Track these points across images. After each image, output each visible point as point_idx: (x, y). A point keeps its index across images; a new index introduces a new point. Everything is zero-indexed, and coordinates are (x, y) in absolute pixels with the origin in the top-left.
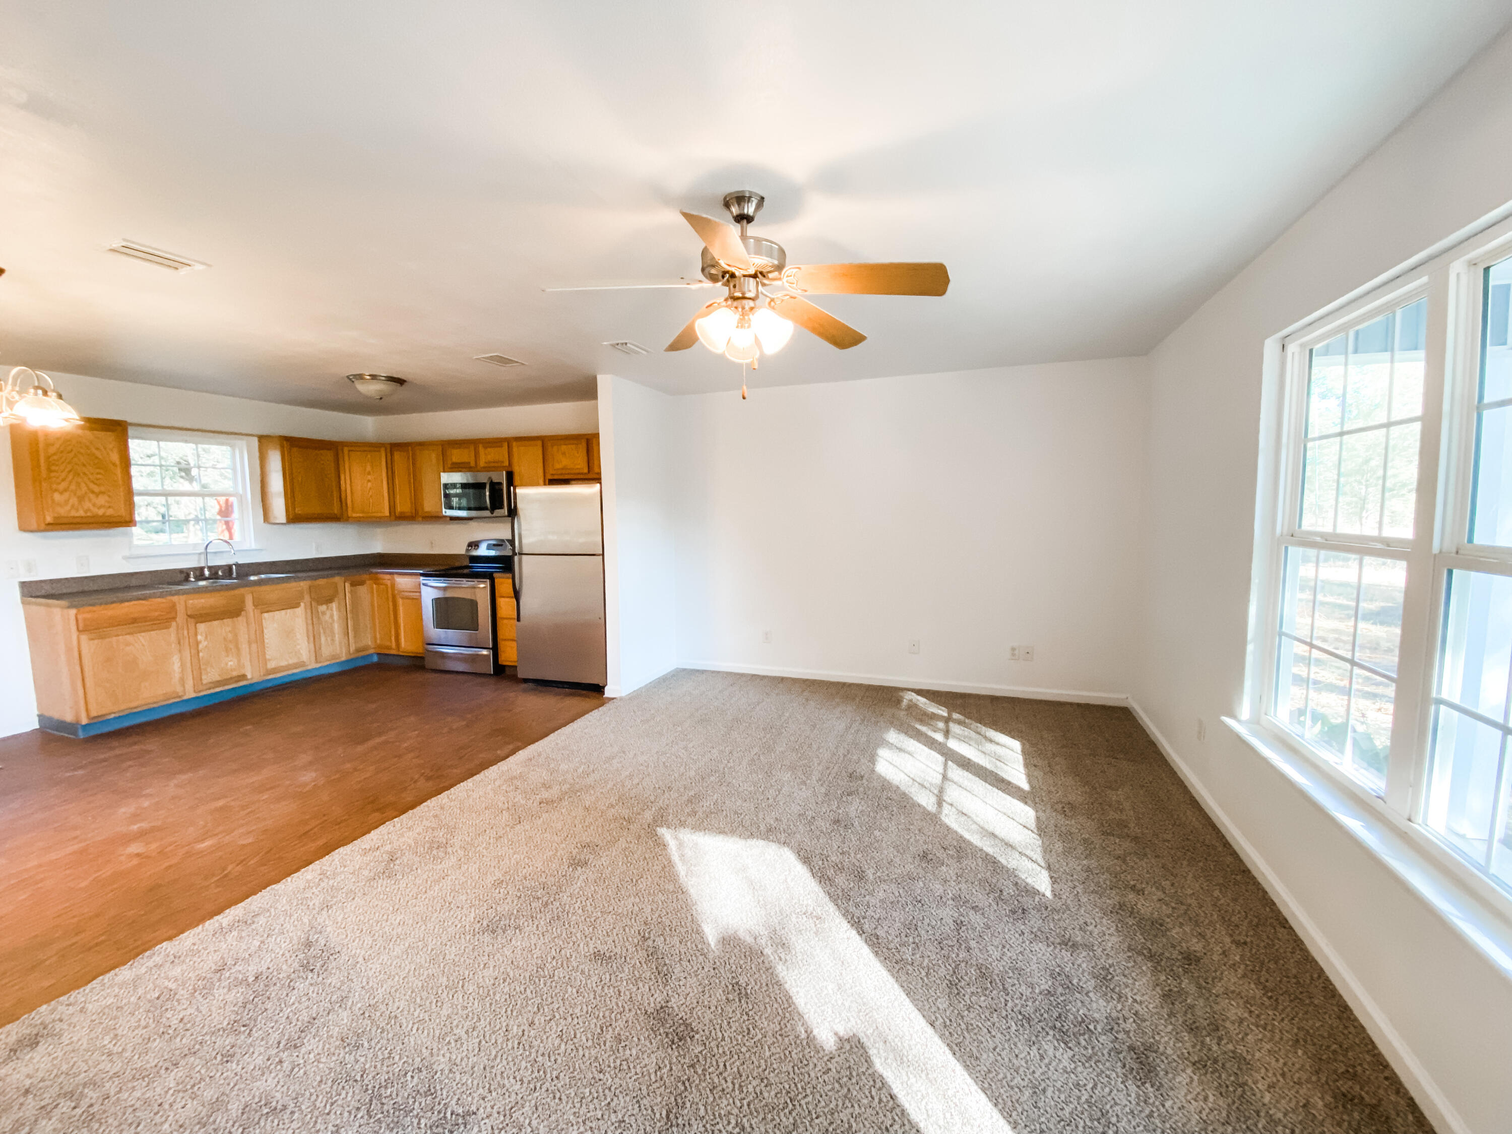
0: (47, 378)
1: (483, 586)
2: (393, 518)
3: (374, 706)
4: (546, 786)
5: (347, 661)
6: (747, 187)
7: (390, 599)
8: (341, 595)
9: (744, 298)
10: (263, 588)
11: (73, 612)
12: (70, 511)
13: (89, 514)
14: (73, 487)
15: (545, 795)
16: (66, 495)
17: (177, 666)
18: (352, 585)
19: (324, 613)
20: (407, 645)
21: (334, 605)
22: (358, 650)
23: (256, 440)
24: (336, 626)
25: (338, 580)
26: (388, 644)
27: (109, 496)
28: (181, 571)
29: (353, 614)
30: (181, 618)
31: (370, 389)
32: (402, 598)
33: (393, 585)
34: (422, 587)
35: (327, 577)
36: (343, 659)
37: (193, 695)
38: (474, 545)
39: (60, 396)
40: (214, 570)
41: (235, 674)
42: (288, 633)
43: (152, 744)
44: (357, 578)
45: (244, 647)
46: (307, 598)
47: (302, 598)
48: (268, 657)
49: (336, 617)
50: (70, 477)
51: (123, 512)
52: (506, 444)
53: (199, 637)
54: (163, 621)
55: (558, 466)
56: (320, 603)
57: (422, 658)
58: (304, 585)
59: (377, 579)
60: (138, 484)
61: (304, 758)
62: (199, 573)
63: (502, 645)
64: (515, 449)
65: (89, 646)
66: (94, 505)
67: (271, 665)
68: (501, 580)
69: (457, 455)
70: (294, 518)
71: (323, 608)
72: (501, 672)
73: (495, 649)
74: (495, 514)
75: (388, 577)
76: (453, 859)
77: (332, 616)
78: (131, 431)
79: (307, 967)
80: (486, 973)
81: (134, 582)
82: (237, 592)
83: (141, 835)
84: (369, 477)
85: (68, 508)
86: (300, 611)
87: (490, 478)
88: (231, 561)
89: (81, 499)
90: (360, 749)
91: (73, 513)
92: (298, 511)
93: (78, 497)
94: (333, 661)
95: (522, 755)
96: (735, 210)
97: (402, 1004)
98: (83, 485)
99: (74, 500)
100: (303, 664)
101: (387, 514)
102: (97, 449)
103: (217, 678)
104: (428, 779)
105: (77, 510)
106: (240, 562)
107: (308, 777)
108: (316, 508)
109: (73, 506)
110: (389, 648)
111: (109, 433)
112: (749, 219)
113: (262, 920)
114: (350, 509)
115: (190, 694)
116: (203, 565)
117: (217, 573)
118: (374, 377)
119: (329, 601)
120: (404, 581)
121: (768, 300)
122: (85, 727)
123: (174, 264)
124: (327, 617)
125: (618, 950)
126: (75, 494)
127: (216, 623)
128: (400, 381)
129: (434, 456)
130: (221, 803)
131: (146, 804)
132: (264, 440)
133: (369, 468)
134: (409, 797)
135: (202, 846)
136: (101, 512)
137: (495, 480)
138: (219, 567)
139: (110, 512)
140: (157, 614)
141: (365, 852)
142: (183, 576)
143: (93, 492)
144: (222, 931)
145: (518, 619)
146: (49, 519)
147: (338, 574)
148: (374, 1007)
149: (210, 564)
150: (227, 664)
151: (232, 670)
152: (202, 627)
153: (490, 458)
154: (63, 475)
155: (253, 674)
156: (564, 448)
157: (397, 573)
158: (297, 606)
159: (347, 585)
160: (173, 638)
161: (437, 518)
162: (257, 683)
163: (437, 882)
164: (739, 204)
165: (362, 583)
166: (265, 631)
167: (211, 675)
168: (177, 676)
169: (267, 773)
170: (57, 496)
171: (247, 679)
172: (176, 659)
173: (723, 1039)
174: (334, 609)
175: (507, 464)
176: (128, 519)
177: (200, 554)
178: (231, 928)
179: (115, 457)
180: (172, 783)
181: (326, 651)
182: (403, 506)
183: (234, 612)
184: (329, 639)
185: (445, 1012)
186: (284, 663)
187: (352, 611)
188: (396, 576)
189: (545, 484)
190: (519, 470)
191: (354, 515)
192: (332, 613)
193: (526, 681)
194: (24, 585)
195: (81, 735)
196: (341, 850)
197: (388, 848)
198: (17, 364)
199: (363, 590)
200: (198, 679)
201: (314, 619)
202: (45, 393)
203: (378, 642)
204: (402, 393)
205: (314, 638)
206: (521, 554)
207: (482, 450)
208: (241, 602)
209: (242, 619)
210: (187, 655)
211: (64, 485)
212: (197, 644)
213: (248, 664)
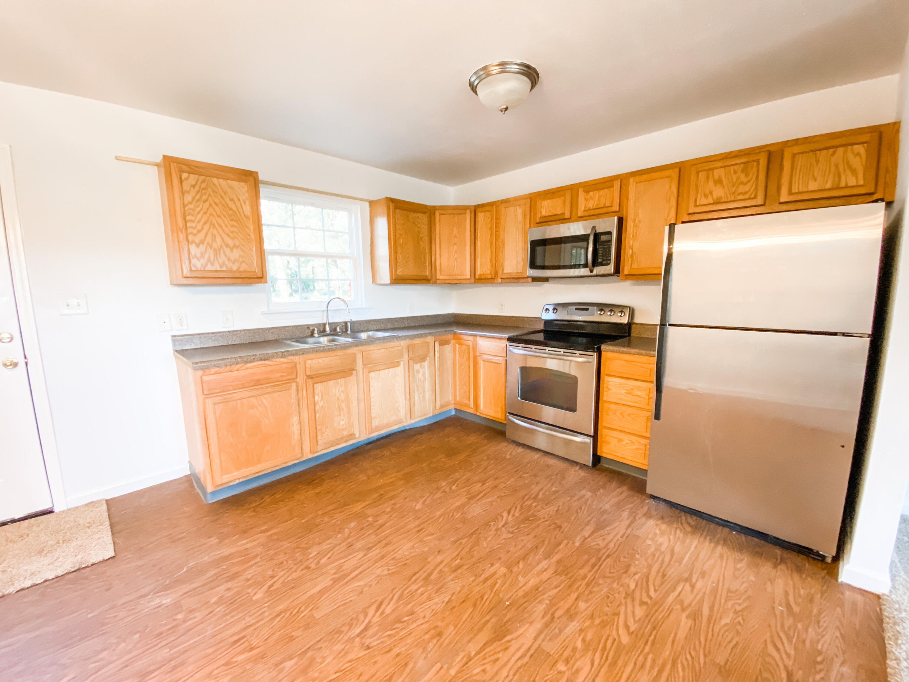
1: (587, 359)
2: (473, 280)
5: (434, 416)
7: (471, 360)
8: (432, 354)
10: (371, 347)
12: (206, 265)
13: (224, 269)
14: (209, 239)
16: (202, 248)
17: (296, 428)
18: (441, 344)
19: (418, 372)
20: (485, 408)
21: (426, 364)
22: (442, 407)
23: (367, 204)
24: (427, 383)
25: (430, 339)
26: (468, 402)
27: (242, 250)
28: (308, 327)
29: (439, 372)
30: (301, 378)
32: (482, 360)
33: (474, 346)
35: (421, 336)
36: (431, 415)
37: (310, 456)
40: (334, 327)
41: (345, 433)
42: (389, 391)
44: (445, 337)
45: (354, 406)
46: (406, 357)
47: (402, 355)
48: (373, 415)
49: (427, 375)
50: (206, 227)
51: (256, 268)
52: (617, 184)
53: (316, 398)
54: (285, 382)
55: (703, 201)
56: (416, 362)
58: (403, 343)
59: (460, 339)
62: (322, 330)
63: (604, 433)
64: (632, 188)
65: (215, 409)
66: (229, 259)
67: (376, 423)
68: (610, 355)
69: (547, 208)
70: (396, 279)
71: (417, 366)
73: (596, 438)
74: (595, 272)
75: (471, 338)
77: (424, 375)
82: (349, 351)
84: (455, 240)
85: (203, 261)
86: (400, 370)
87: (594, 227)
88: (347, 319)
89: (217, 252)
91: (209, 267)
92: (399, 272)
93: (215, 250)
94: (423, 418)
98: (219, 239)
99: (210, 254)
100: (401, 421)
101: (468, 277)
102: (232, 200)
103: (331, 438)
105: (212, 264)
106: (354, 320)
108: (411, 270)
109: (209, 260)
110: (468, 406)
111: (243, 184)
114: (438, 272)
115: (308, 455)
116: (325, 322)
117: (335, 329)
119: (423, 359)
124: (420, 375)
126: (211, 247)
127: (331, 383)
129: (520, 212)
132: (374, 204)
133: (455, 231)
136: (235, 267)
137: (600, 229)
138: (337, 324)
139: (244, 267)
140: (279, 375)
143: (227, 246)
145: (657, 416)
146: (186, 272)
147: (430, 334)
149: (330, 321)
150: (339, 423)
151: (343, 430)
152: (319, 387)
153: (592, 204)
154: (199, 227)
155: (360, 432)
157: (481, 336)
158: (397, 364)
159: (437, 344)
160: (294, 400)
161: (521, 279)
162: (363, 441)
165: (446, 342)
166: (372, 390)
167: (326, 435)
168: (296, 437)
170: (193, 248)
171: (355, 438)
172: (295, 420)
174: (426, 367)
175: (618, 208)
176: (260, 275)
177: (323, 311)
179: (247, 209)
181: (419, 408)
182: (483, 268)
183: (346, 371)
184: (421, 396)
186: (385, 421)
187: (439, 369)
188: (478, 338)
190: (634, 215)
191: (442, 277)
192: (424, 372)
193: (653, 497)
194: (176, 339)
199: (448, 348)
200: (315, 439)
201: (411, 378)
203: (458, 399)
205: (410, 396)
207: (581, 196)
208: (354, 360)
209: (353, 378)
210: (305, 415)
211: (202, 235)
212: (315, 404)
213: (356, 423)
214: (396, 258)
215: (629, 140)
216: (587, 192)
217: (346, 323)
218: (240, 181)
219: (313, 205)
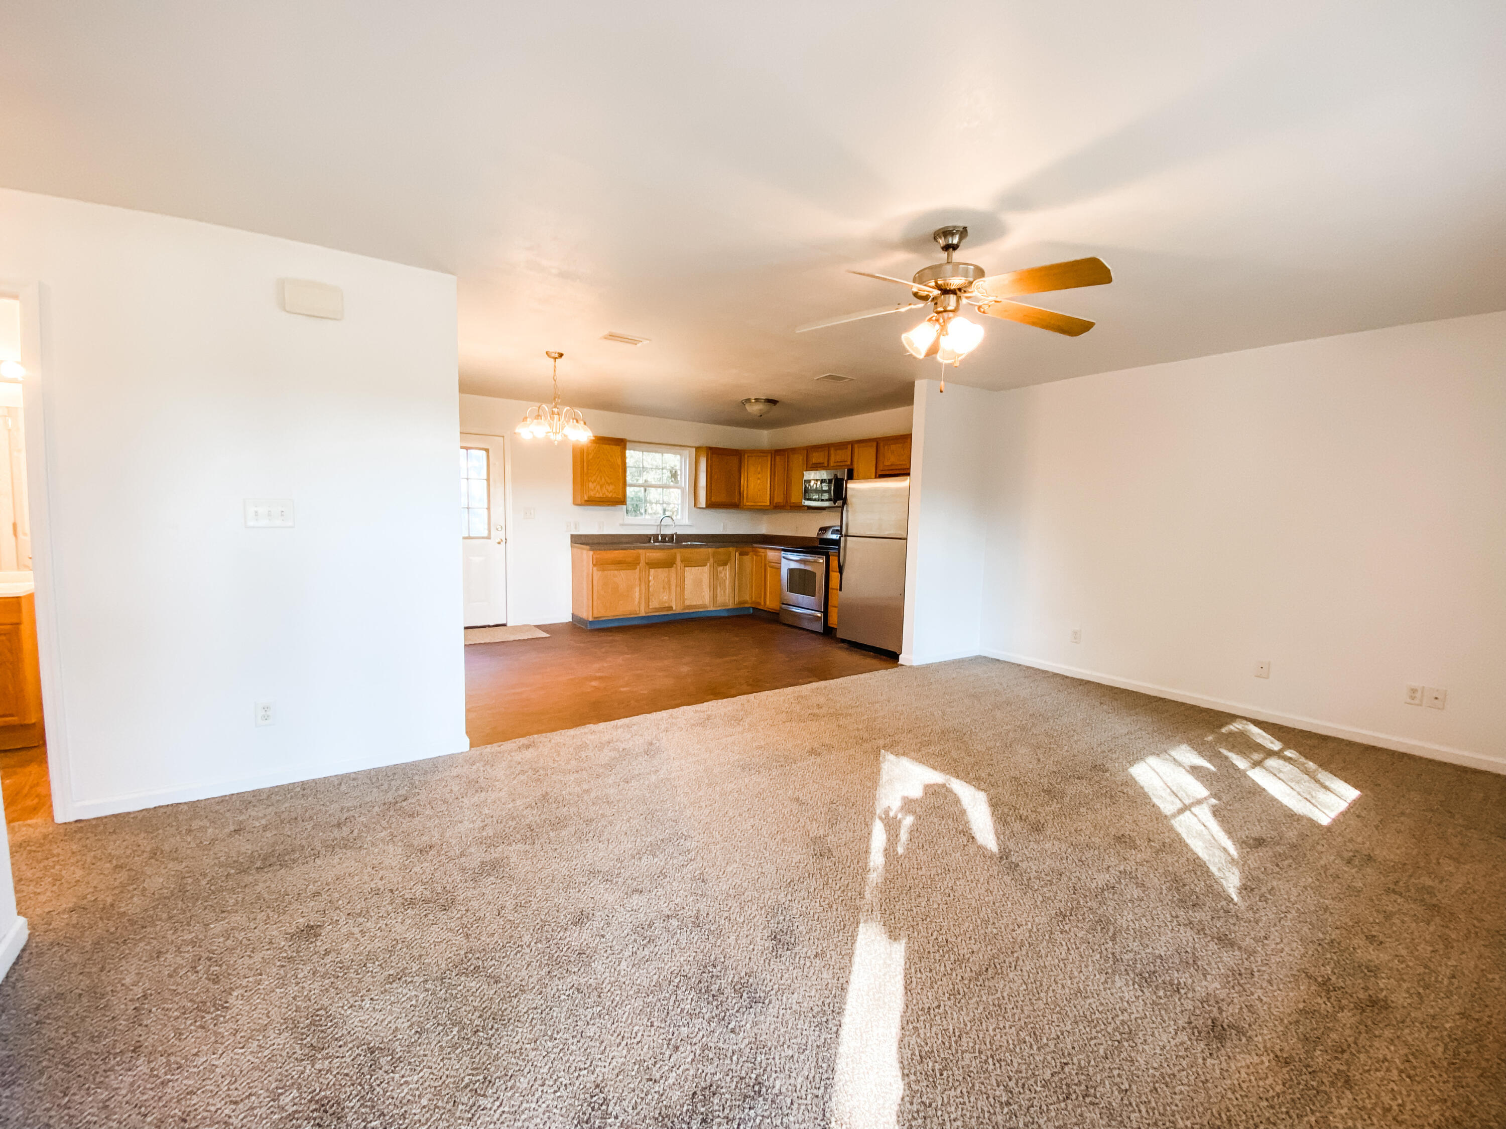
0: (578, 411)
1: (822, 560)
2: (771, 508)
3: (737, 639)
4: (819, 706)
5: (733, 609)
6: (950, 223)
7: (763, 567)
8: (733, 560)
9: (945, 311)
10: (688, 551)
11: (591, 553)
12: (595, 493)
13: (604, 496)
14: (598, 479)
15: (817, 711)
16: (595, 483)
17: (637, 594)
18: (740, 555)
19: (721, 572)
20: (770, 603)
21: (728, 567)
22: (740, 603)
23: (694, 450)
24: (727, 582)
25: (732, 550)
26: (758, 600)
27: (615, 486)
28: (647, 536)
29: (739, 575)
30: (642, 564)
31: (755, 409)
32: (771, 567)
33: (765, 556)
34: (783, 560)
35: (725, 547)
36: (730, 607)
37: (644, 615)
38: (824, 530)
39: (585, 423)
40: (664, 536)
41: (667, 605)
42: (698, 583)
43: (619, 637)
44: (744, 550)
45: (673, 587)
46: (711, 560)
47: (708, 559)
48: (686, 597)
49: (728, 576)
50: (597, 473)
51: (620, 496)
52: (850, 447)
53: (651, 578)
54: (632, 564)
55: (887, 463)
56: (720, 565)
57: (778, 614)
58: (710, 550)
59: (756, 552)
60: (629, 479)
61: (687, 659)
62: (656, 536)
63: (830, 609)
64: (856, 450)
65: (597, 575)
66: (607, 491)
67: (687, 603)
68: (833, 558)
69: (816, 458)
70: (711, 505)
71: (720, 568)
72: (828, 632)
73: (826, 613)
74: (837, 504)
75: (763, 550)
76: (741, 729)
77: (726, 575)
78: (628, 445)
79: (646, 753)
80: (730, 785)
81: (624, 540)
82: (674, 552)
83: (600, 678)
84: (759, 476)
85: (595, 491)
86: (706, 569)
87: (835, 475)
88: (674, 532)
89: (601, 486)
90: (719, 661)
91: (597, 495)
92: (713, 500)
94: (724, 608)
95: (815, 685)
96: (942, 242)
97: (682, 783)
98: (603, 478)
99: (598, 487)
100: (704, 606)
101: (768, 504)
102: (612, 455)
103: (658, 606)
104: (748, 685)
105: (599, 493)
106: (678, 533)
107: (685, 669)
108: (721, 499)
109: (597, 491)
110: (759, 604)
111: (617, 447)
112: (955, 247)
113: (635, 728)
114: (745, 501)
115: (643, 614)
116: (659, 533)
117: (665, 539)
118: (757, 400)
119: (725, 564)
120: (772, 554)
121: (976, 308)
122: (591, 622)
123: (633, 341)
124: (722, 575)
125: (811, 802)
126: (599, 483)
127: (660, 570)
128: (772, 402)
129: (801, 458)
130: (639, 672)
131: (605, 665)
132: (698, 449)
133: (759, 469)
134: (733, 692)
135: (622, 689)
136: (610, 496)
137: (839, 476)
138: (667, 535)
139: (614, 496)
140: (629, 560)
141: (696, 711)
142: (646, 539)
143: (607, 482)
144: (616, 727)
145: (841, 590)
146: (586, 498)
147: (733, 546)
148: (668, 780)
149: (662, 533)
150: (663, 598)
151: (665, 602)
152: (652, 571)
153: (838, 458)
154: (594, 472)
155: (677, 608)
156: (893, 447)
157: (768, 549)
158: (706, 564)
159: (737, 554)
160: (637, 576)
161: (799, 508)
162: (679, 614)
163: (726, 736)
164: (945, 237)
165: (747, 554)
166: (686, 579)
167: (654, 604)
168: (637, 600)
169: (666, 662)
170: (591, 484)
171: (673, 610)
172: (637, 589)
173: (849, 867)
174: (728, 570)
175: (849, 463)
176: (622, 500)
177: (658, 526)
178: (621, 726)
179: (619, 461)
180: (621, 658)
181: (720, 599)
182: (779, 499)
183: (668, 564)
184: (723, 591)
185: (700, 794)
186: (694, 603)
187: (739, 574)
188: (767, 551)
189: (876, 477)
190: (859, 467)
191: (747, 505)
192: (726, 573)
193: (843, 641)
194: (572, 536)
195: (589, 627)
196: (685, 707)
197: (709, 713)
198: (567, 406)
199: (747, 558)
200: (647, 605)
201: (715, 577)
202: (577, 421)
203: (753, 598)
204: (776, 411)
205: (714, 589)
206: (846, 536)
207: (832, 451)
208: (675, 558)
209: (673, 569)
210: (643, 588)
211: (594, 478)
212: (649, 581)
213: (674, 600)
214: (711, 489)
215: (870, 414)
216: (836, 450)
217: (673, 535)
218: (616, 445)
219: (656, 452)
